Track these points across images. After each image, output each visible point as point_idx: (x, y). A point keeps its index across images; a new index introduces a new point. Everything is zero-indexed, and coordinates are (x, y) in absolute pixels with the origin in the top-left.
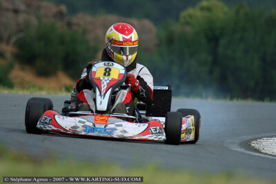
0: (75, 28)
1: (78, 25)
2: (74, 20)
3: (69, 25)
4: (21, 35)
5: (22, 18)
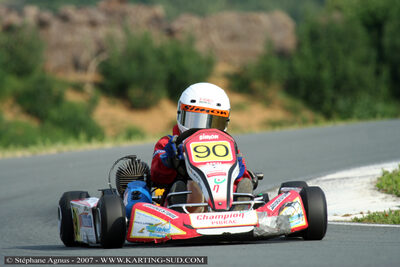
1: (183, 32)
2: (176, 25)
3: (170, 32)
4: (104, 57)
5: (101, 33)
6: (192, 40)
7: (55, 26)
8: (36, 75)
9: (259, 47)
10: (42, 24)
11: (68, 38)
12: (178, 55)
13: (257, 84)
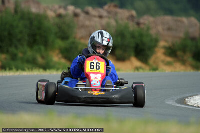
0: (142, 26)
1: (145, 24)
2: (142, 21)
3: (138, 24)
5: (104, 21)
6: (149, 29)
7: (82, 16)
8: (71, 40)
9: (182, 35)
10: (76, 15)
11: (88, 23)
12: (141, 35)
13: (180, 53)
